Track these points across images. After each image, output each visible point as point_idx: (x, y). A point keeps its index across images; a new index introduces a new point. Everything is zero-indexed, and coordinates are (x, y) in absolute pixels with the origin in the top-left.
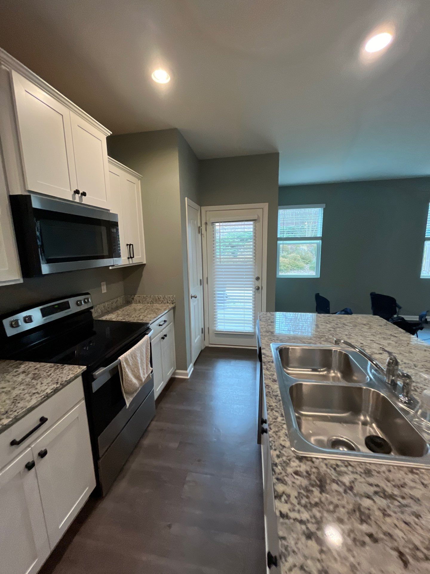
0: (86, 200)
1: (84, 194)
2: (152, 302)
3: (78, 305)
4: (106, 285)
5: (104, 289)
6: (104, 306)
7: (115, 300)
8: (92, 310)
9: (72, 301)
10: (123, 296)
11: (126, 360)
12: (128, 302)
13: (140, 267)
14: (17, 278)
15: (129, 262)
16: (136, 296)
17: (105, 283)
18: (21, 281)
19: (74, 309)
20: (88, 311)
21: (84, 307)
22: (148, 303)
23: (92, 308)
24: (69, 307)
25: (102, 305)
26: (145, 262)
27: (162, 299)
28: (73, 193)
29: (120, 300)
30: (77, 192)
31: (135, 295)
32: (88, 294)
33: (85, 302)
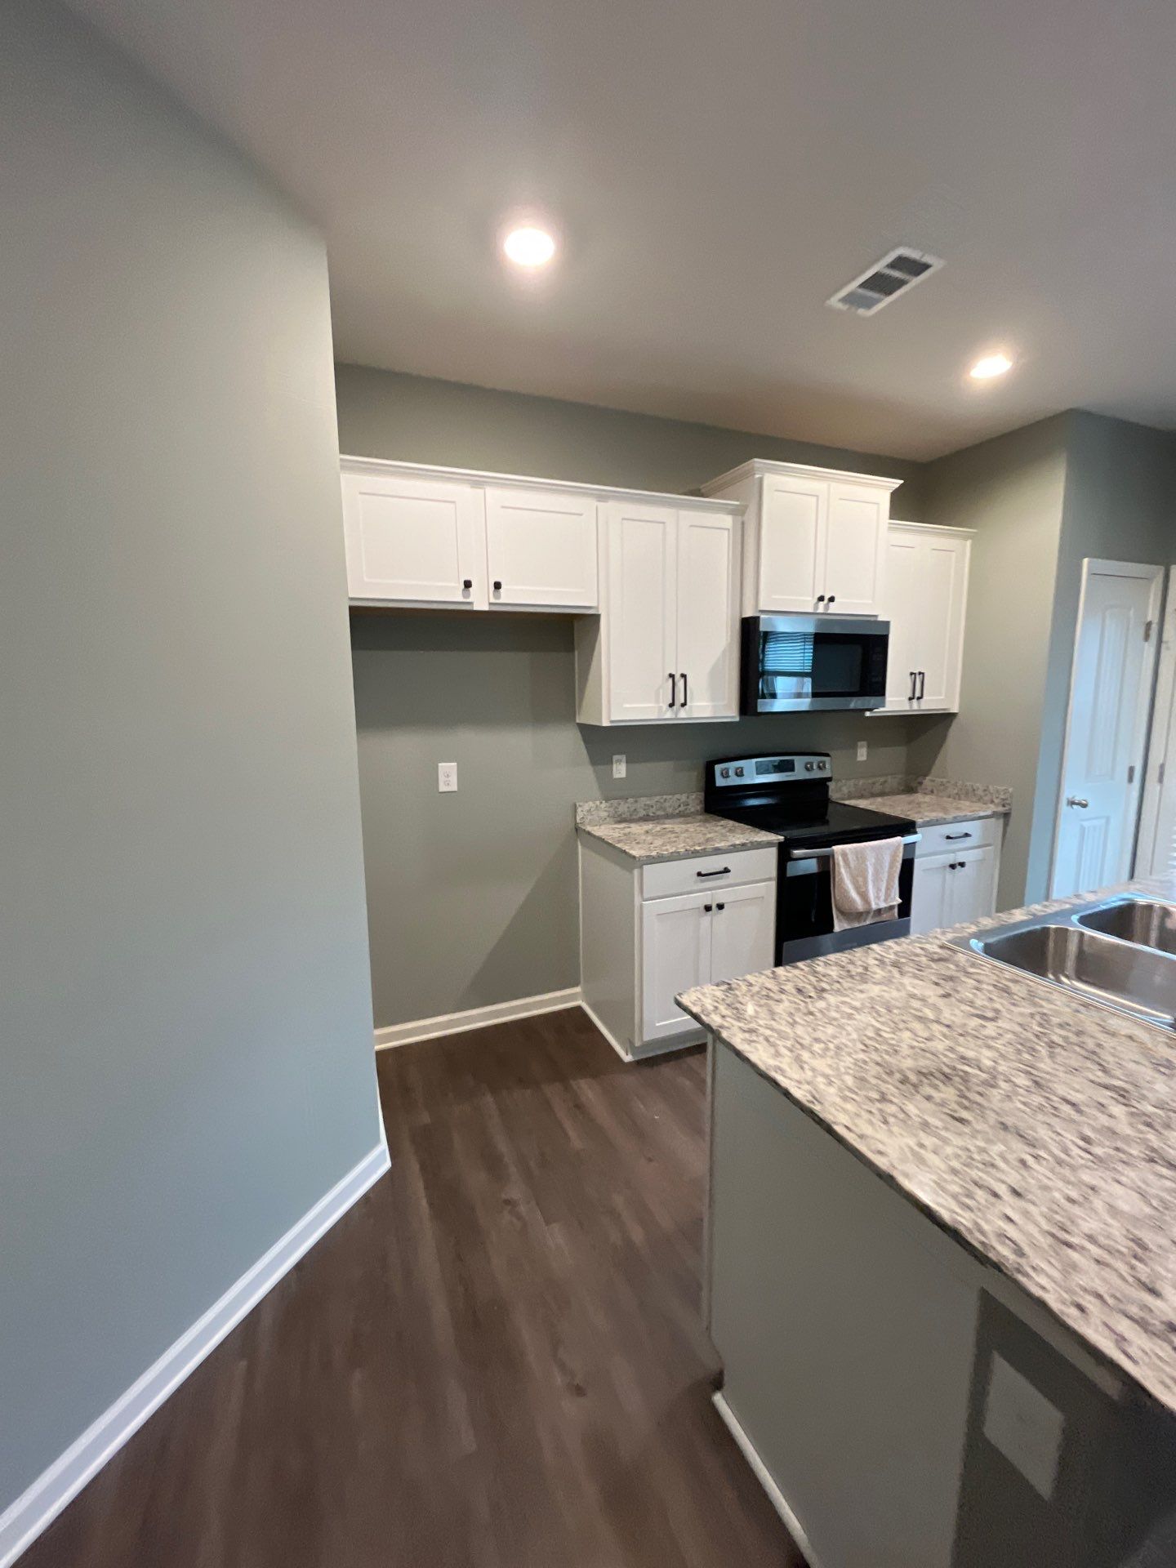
0: (834, 608)
1: (832, 599)
2: (958, 797)
3: (807, 769)
4: (869, 747)
5: (862, 754)
6: (855, 785)
7: (882, 779)
8: (829, 783)
9: (799, 762)
10: (900, 776)
11: (844, 855)
12: (910, 789)
13: (943, 720)
14: (734, 715)
15: (911, 706)
16: (927, 778)
17: (865, 743)
18: (737, 719)
19: (799, 774)
20: (823, 784)
21: (816, 774)
22: (949, 797)
23: (830, 779)
24: (792, 769)
25: (852, 782)
26: (955, 710)
27: (980, 792)
28: (816, 600)
29: (893, 782)
30: (821, 599)
31: (926, 775)
32: (827, 755)
33: (819, 767)
